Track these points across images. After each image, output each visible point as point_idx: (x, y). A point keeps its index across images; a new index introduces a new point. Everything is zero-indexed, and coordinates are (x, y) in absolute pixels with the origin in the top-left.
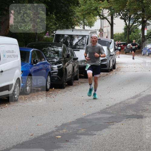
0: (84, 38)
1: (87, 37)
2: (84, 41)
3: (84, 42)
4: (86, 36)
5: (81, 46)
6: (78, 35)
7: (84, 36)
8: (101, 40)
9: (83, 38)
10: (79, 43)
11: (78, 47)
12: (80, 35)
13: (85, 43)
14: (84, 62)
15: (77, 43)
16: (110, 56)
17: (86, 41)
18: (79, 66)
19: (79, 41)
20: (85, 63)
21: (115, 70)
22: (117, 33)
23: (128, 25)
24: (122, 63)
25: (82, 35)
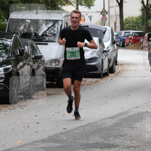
0: (56, 25)
1: (60, 23)
2: (56, 29)
3: (55, 31)
4: (58, 21)
5: (51, 36)
6: (47, 20)
7: (55, 22)
8: (89, 27)
9: (54, 25)
10: (48, 32)
11: (47, 39)
12: (50, 20)
13: (57, 33)
14: (55, 62)
15: (45, 32)
16: (103, 53)
17: (58, 29)
18: (46, 68)
19: (48, 30)
20: (57, 63)
21: (112, 75)
22: (131, 17)
23: (145, 4)
24: (129, 64)
25: (53, 20)
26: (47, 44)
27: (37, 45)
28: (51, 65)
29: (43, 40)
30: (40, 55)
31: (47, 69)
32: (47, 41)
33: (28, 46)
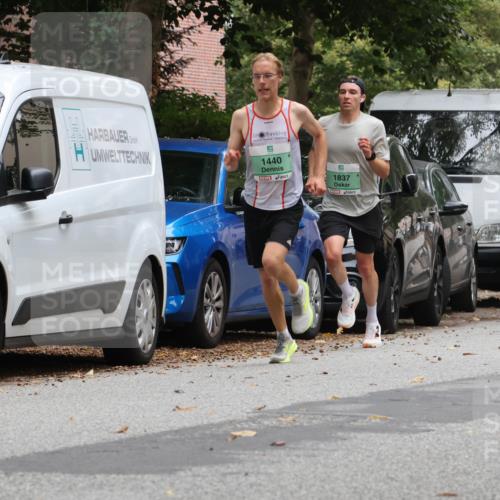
18: (477, 248)
26: (478, 181)
27: (455, 185)
28: (492, 238)
29: (467, 170)
30: (458, 203)
31: (480, 251)
32: (480, 173)
33: (424, 180)
